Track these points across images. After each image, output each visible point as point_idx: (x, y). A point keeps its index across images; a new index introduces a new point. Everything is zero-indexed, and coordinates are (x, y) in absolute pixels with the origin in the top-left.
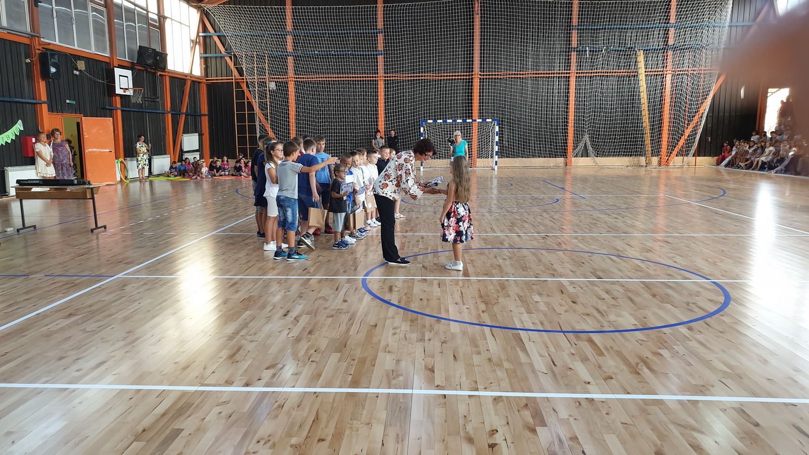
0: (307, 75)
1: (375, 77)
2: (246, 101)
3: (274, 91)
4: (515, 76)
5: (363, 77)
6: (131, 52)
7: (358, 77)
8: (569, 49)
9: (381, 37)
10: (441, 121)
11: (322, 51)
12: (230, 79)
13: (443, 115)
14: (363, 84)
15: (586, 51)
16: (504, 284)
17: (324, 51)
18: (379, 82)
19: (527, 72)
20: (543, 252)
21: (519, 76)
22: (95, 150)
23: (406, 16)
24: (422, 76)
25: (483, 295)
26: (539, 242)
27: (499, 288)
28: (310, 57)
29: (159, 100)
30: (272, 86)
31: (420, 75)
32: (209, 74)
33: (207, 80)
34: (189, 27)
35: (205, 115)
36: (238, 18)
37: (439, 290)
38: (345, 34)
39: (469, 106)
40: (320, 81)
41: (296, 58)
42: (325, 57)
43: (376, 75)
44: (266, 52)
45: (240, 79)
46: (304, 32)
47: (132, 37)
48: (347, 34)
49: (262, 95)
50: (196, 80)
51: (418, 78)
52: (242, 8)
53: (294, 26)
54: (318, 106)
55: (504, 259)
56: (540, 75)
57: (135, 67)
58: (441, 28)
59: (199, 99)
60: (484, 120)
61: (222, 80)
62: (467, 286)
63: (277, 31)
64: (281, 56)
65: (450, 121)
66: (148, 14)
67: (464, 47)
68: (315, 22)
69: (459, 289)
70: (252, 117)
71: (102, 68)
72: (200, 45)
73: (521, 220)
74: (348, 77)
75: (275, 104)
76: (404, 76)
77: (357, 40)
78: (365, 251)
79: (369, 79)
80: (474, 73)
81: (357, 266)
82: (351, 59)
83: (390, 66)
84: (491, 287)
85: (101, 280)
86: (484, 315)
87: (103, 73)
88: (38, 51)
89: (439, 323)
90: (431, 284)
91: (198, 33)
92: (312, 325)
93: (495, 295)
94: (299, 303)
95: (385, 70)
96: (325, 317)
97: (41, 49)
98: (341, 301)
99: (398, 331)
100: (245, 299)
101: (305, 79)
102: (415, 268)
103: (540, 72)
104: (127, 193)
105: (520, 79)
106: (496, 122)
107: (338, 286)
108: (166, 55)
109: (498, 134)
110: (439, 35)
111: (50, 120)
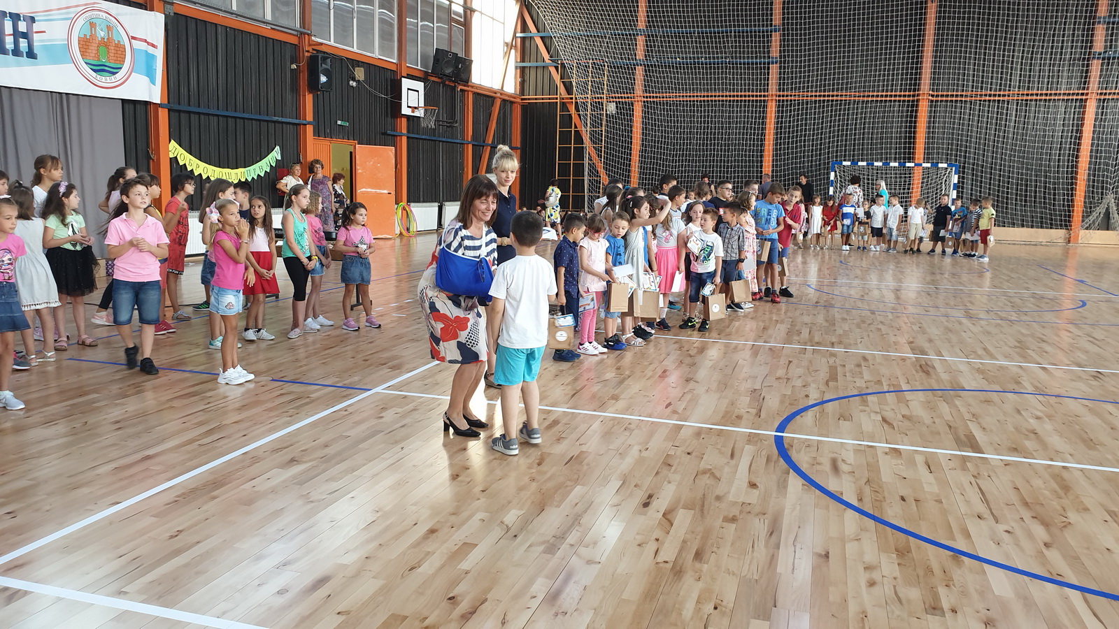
0: (663, 93)
1: (764, 96)
2: (573, 129)
3: (613, 116)
4: (990, 98)
5: (745, 96)
6: (424, 57)
7: (737, 96)
8: (1089, 54)
9: (776, 38)
10: (865, 163)
11: (686, 58)
12: (553, 99)
13: (867, 155)
14: (745, 105)
16: (1061, 477)
17: (690, 58)
18: (769, 103)
19: (1011, 92)
20: (1110, 407)
21: (997, 98)
22: (369, 190)
24: (837, 96)
25: (1028, 500)
26: (1091, 386)
27: (1056, 486)
28: (669, 66)
29: (457, 124)
30: (612, 108)
31: (835, 93)
32: (526, 92)
33: (522, 99)
36: (570, 13)
37: (930, 478)
38: (723, 33)
39: (910, 143)
40: (680, 101)
41: (648, 69)
42: (691, 67)
43: (766, 93)
44: (607, 60)
45: (567, 98)
46: (663, 31)
47: (427, 39)
48: (727, 32)
49: (596, 122)
50: (508, 98)
51: (831, 98)
53: (649, 22)
54: (674, 137)
55: (1038, 418)
56: (1035, 97)
57: (430, 78)
58: (872, 24)
59: (511, 126)
61: (543, 99)
62: (986, 474)
63: (625, 29)
64: (627, 65)
65: (878, 164)
66: (450, 5)
67: (909, 53)
68: (680, 16)
69: (974, 483)
70: (580, 153)
71: (387, 79)
72: (516, 50)
74: (723, 96)
75: (614, 135)
76: (809, 94)
77: (740, 42)
78: (767, 378)
79: (755, 98)
80: (921, 92)
81: (759, 407)
82: (730, 69)
83: (788, 80)
84: (1038, 483)
85: (350, 395)
86: (1053, 555)
87: (387, 87)
88: (306, 54)
89: (959, 564)
90: (911, 462)
91: (515, 33)
92: (698, 537)
93: (1055, 503)
94: (667, 479)
95: (780, 85)
96: (721, 519)
97: (311, 50)
98: (746, 484)
99: (876, 575)
100: (572, 457)
101: (658, 99)
102: (868, 422)
103: (1035, 92)
104: (407, 251)
105: (999, 103)
106: (954, 169)
107: (733, 448)
108: (471, 61)
109: (956, 187)
110: (868, 34)
111: (315, 147)
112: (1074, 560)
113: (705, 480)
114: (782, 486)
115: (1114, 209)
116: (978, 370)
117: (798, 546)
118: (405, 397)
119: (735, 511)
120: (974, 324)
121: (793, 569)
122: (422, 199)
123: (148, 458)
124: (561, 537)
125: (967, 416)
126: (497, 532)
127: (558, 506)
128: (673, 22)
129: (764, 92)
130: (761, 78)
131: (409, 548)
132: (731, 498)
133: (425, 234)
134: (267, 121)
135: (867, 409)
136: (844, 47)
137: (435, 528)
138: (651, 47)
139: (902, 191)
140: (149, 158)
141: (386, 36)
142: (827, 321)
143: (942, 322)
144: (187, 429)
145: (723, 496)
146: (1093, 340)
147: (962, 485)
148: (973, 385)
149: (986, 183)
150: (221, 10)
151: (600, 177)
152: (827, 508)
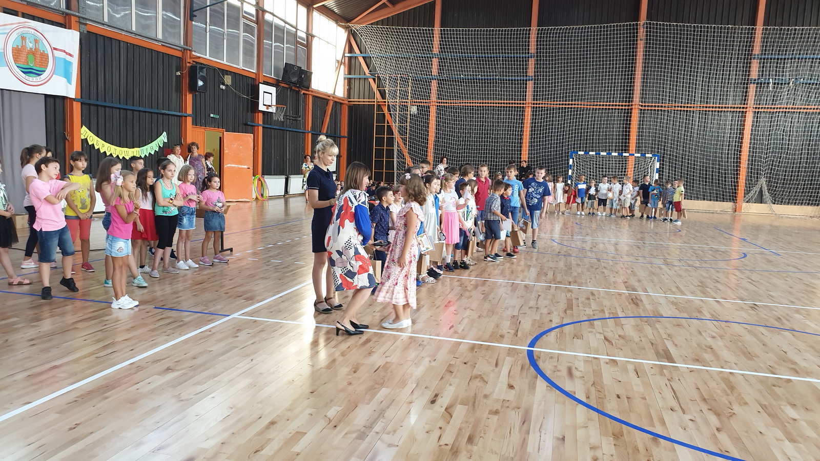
0: (451, 100)
1: (523, 104)
2: (386, 125)
3: (415, 115)
4: (681, 109)
5: (509, 104)
6: (276, 69)
7: (504, 103)
8: (748, 80)
9: (532, 62)
10: (594, 153)
11: (467, 75)
12: (372, 102)
13: (596, 147)
14: (509, 110)
15: (768, 83)
16: (729, 380)
17: (471, 75)
18: (527, 109)
19: (695, 105)
20: (762, 329)
21: (686, 109)
22: (233, 165)
23: (562, 41)
24: (575, 104)
25: (706, 397)
26: (749, 315)
27: (724, 386)
28: (455, 80)
29: (301, 119)
30: (414, 110)
31: (573, 103)
32: (352, 96)
33: (349, 102)
34: (336, 46)
35: (344, 137)
36: (385, 39)
37: (638, 381)
38: (494, 58)
39: (626, 139)
40: (463, 106)
41: (441, 82)
42: (471, 82)
43: (524, 102)
44: (411, 75)
45: (382, 102)
46: (451, 56)
47: (279, 55)
48: (497, 58)
49: (403, 119)
50: (338, 101)
51: (570, 106)
52: (390, 28)
53: (441, 49)
54: (459, 132)
55: (714, 337)
56: (711, 109)
57: (280, 84)
58: (600, 54)
59: (340, 119)
60: (643, 155)
61: (364, 102)
62: (677, 378)
63: (424, 53)
64: (425, 79)
65: (604, 154)
66: (296, 31)
67: (625, 75)
68: (464, 45)
69: (668, 384)
70: (391, 141)
71: (248, 84)
72: (345, 65)
73: (710, 278)
74: (493, 103)
75: (415, 129)
76: (555, 103)
77: (506, 65)
78: (523, 307)
79: (516, 105)
80: (634, 103)
81: (516, 329)
82: (499, 84)
83: (540, 92)
84: (712, 384)
85: (214, 319)
86: (723, 437)
87: (248, 89)
88: (188, 65)
89: (657, 444)
90: (625, 370)
91: (344, 53)
92: (471, 426)
93: (724, 399)
94: (449, 383)
95: (534, 96)
96: (488, 413)
97: (192, 62)
98: (506, 386)
99: (598, 453)
100: (379, 367)
101: (448, 104)
102: (595, 340)
103: (711, 105)
104: (261, 211)
105: (687, 112)
106: (656, 158)
107: (497, 359)
108: (312, 73)
109: (658, 171)
110: (596, 61)
111: (192, 133)
112: (737, 440)
113: (477, 383)
114: (532, 387)
115: (765, 188)
116: (673, 303)
117: (543, 432)
118: (255, 321)
119: (498, 406)
120: (670, 269)
121: (539, 449)
122: (273, 173)
123: (55, 367)
124: (370, 427)
125: (665, 336)
126: (322, 423)
127: (368, 404)
128: (459, 49)
129: (523, 101)
130: (521, 91)
131: (255, 436)
132: (495, 396)
133: (275, 199)
134: (157, 113)
135: (594, 330)
136: (580, 70)
137: (275, 420)
138: (443, 66)
139: (620, 173)
140: (65, 139)
141: (248, 52)
142: (566, 266)
143: (648, 268)
144: (88, 345)
145: (490, 395)
146: (752, 282)
147: (660, 387)
148: (669, 313)
149: (678, 168)
150: (124, 30)
151: (405, 159)
152: (564, 403)
